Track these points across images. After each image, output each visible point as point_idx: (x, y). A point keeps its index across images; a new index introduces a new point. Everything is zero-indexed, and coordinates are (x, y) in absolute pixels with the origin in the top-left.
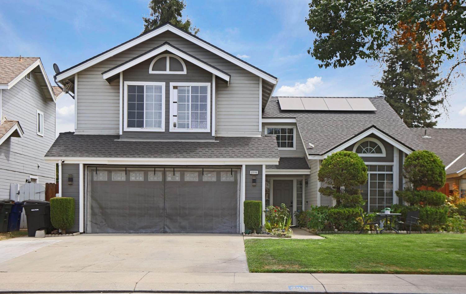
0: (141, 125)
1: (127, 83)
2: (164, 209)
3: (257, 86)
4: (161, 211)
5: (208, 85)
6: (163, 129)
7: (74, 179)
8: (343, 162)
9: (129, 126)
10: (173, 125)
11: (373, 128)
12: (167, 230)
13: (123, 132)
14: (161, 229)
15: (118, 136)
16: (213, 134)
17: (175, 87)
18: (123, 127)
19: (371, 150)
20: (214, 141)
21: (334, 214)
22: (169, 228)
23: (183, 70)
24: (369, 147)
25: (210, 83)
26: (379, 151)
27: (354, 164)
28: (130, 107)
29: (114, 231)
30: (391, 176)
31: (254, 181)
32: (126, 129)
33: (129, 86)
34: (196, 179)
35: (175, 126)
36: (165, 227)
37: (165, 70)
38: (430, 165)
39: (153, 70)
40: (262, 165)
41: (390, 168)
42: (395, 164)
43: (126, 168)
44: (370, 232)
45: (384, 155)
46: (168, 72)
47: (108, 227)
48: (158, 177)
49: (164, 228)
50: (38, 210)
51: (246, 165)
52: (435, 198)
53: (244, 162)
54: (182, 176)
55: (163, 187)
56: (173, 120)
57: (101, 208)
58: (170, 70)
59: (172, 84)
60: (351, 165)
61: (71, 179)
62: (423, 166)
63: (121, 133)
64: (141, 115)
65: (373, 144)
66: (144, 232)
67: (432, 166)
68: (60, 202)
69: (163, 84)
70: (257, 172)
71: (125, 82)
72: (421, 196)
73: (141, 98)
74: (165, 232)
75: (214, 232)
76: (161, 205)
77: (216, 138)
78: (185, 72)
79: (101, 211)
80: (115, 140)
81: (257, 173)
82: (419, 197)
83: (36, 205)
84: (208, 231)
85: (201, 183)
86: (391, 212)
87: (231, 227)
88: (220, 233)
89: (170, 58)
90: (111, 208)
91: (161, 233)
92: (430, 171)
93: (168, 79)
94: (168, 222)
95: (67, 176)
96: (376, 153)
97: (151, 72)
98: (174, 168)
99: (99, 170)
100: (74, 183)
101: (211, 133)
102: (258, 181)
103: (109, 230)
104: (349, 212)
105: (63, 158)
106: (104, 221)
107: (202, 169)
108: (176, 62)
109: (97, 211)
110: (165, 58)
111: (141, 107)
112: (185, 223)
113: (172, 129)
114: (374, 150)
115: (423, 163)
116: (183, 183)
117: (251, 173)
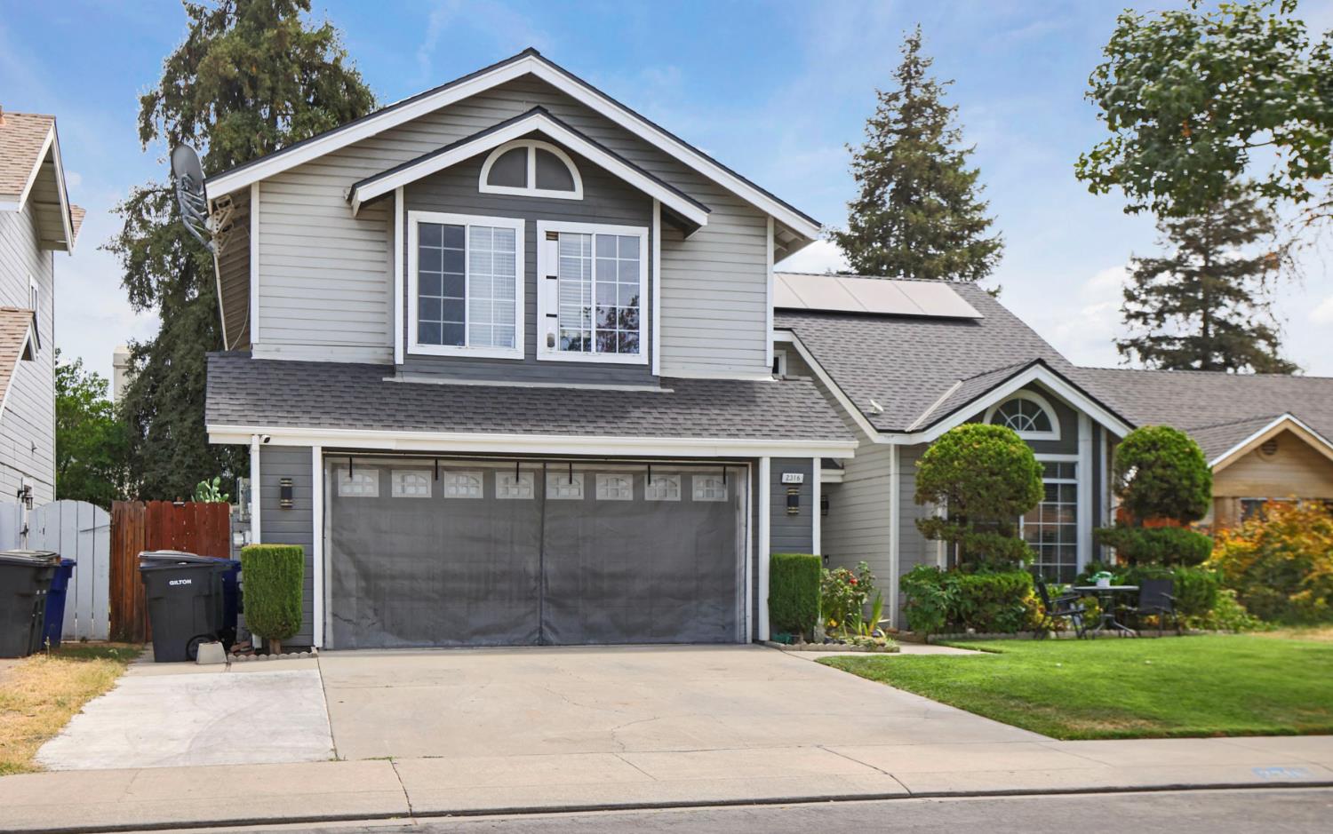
0: (456, 337)
1: (417, 216)
2: (541, 576)
3: (759, 241)
4: (533, 584)
5: (642, 232)
6: (518, 353)
7: (296, 492)
8: (991, 452)
9: (422, 339)
10: (546, 342)
11: (1038, 366)
12: (552, 637)
13: (407, 356)
14: (531, 634)
15: (391, 369)
16: (656, 371)
17: (553, 236)
18: (407, 342)
19: (1025, 421)
20: (659, 389)
21: (976, 587)
22: (555, 631)
23: (572, 189)
24: (1020, 415)
25: (647, 229)
26: (1043, 425)
27: (1019, 460)
28: (426, 284)
29: (400, 643)
30: (1072, 491)
31: (792, 501)
32: (415, 348)
33: (422, 226)
34: (628, 495)
35: (551, 344)
36: (544, 627)
37: (525, 185)
38: (1185, 462)
39: (490, 182)
40: (812, 459)
41: (1070, 470)
42: (1083, 459)
43: (437, 463)
44: (1053, 634)
45: (1055, 435)
46: (531, 190)
47: (384, 628)
48: (524, 490)
49: (541, 632)
50: (189, 581)
51: (771, 458)
52: (1197, 547)
53: (765, 448)
54: (590, 486)
55: (540, 515)
56: (546, 328)
57: (365, 574)
58: (538, 186)
59: (543, 226)
60: (1013, 461)
61: (286, 493)
62: (1169, 465)
63: (399, 360)
64: (457, 310)
65: (1031, 408)
66: (484, 642)
67: (1190, 465)
68: (275, 558)
69: (519, 224)
70: (801, 476)
71: (410, 213)
72: (1166, 542)
73: (457, 261)
74: (543, 643)
75: (677, 639)
76: (532, 567)
77: (664, 381)
78: (578, 194)
79: (363, 584)
80: (384, 379)
81: (801, 481)
82: (1163, 544)
83: (183, 568)
84: (661, 639)
85: (640, 506)
86: (1112, 583)
87: (724, 627)
88: (693, 643)
89: (539, 152)
90: (393, 577)
91: (533, 644)
92: (1187, 479)
93: (532, 211)
94: (550, 614)
95: (274, 481)
96: (1038, 429)
97: (484, 187)
98: (570, 462)
99: (359, 466)
100: (298, 502)
101: (649, 367)
102: (802, 499)
103: (390, 639)
104: (1009, 584)
105: (267, 430)
106: (370, 613)
107: (646, 467)
108: (554, 164)
109: (352, 584)
110: (525, 151)
111: (457, 286)
112: (598, 617)
113: (544, 353)
114: (1034, 421)
115: (1168, 460)
116: (591, 506)
117: (784, 481)
